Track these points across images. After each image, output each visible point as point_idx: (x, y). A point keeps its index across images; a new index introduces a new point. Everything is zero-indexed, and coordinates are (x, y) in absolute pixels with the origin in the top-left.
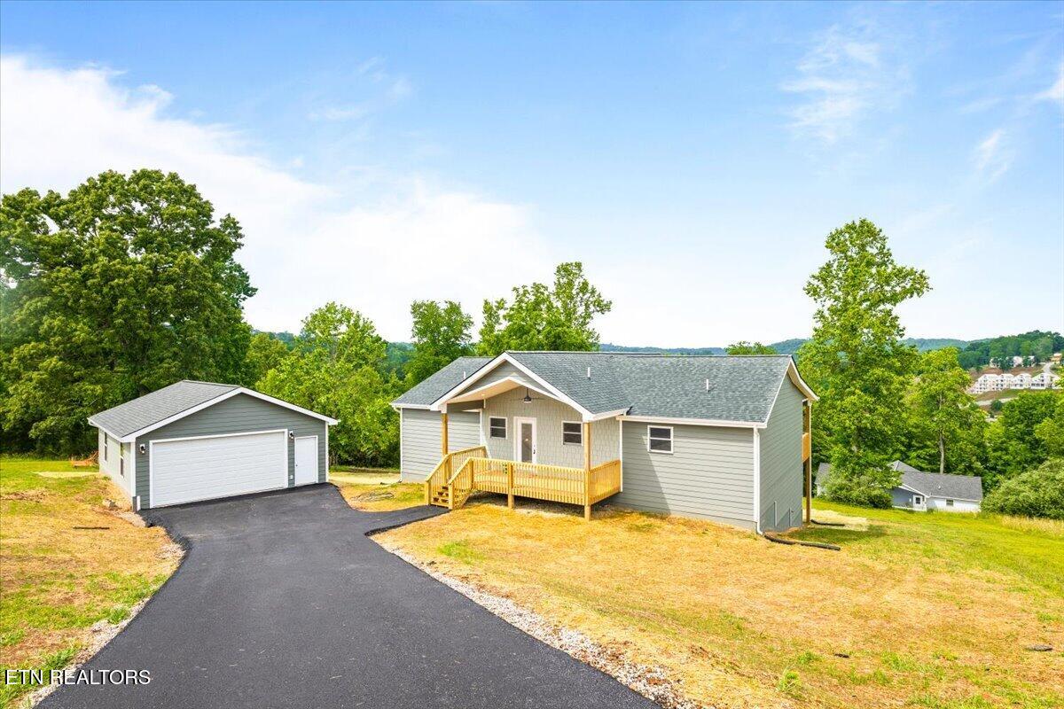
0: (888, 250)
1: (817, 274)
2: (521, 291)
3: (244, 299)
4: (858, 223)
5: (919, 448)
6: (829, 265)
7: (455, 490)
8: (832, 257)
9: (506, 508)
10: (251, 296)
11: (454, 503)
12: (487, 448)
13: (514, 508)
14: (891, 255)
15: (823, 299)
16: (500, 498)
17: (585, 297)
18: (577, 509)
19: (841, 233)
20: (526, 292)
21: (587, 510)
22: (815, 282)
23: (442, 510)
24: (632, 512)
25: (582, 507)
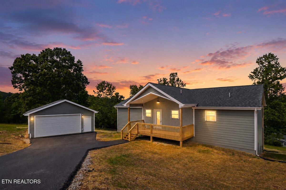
0: (279, 62)
1: (253, 72)
2: (160, 80)
3: (87, 85)
4: (268, 55)
5: (283, 128)
6: (257, 69)
7: (131, 134)
8: (259, 66)
9: (150, 141)
10: (88, 84)
11: (131, 139)
12: (145, 120)
13: (153, 141)
14: (279, 64)
15: (254, 80)
16: (147, 138)
17: (178, 82)
18: (176, 143)
19: (262, 58)
20: (161, 81)
21: (181, 143)
22: (252, 74)
23: (127, 141)
24: (199, 145)
25: (179, 142)
